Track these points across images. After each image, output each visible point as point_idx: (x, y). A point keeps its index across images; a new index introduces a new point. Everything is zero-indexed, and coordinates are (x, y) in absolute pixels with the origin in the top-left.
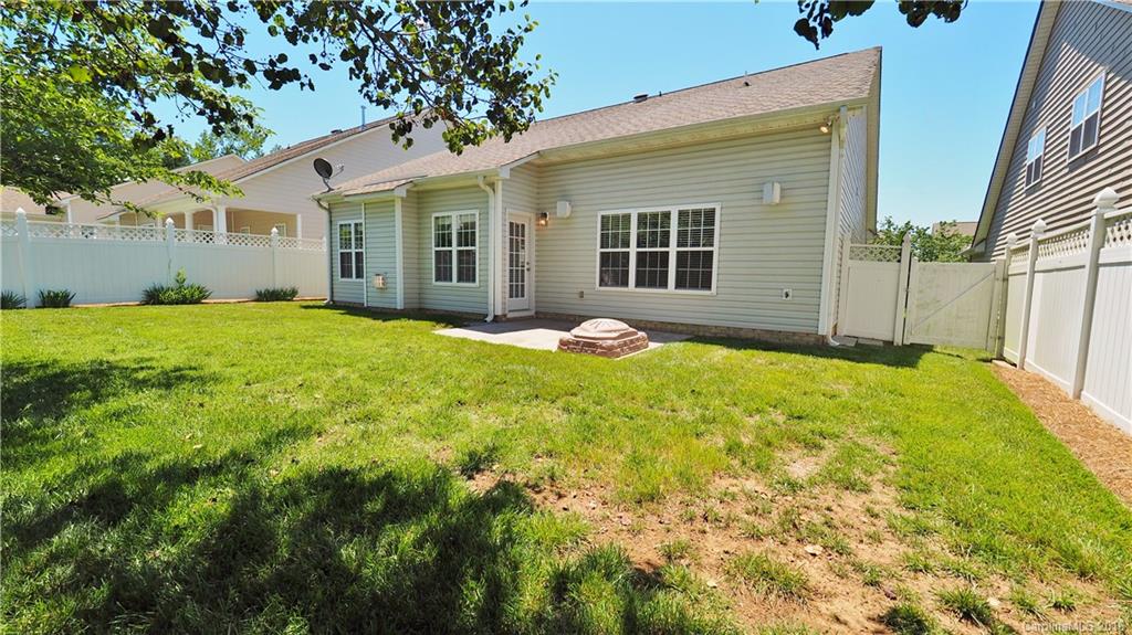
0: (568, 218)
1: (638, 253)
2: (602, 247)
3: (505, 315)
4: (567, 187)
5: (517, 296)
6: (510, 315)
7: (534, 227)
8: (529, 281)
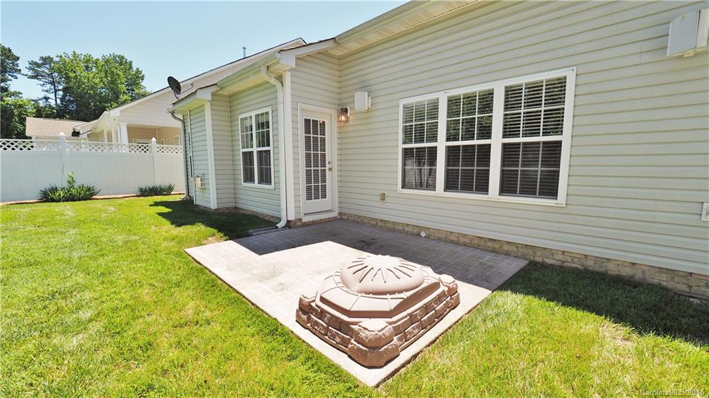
0: (369, 111)
1: (448, 148)
2: (404, 143)
3: (300, 220)
4: (369, 77)
5: (317, 197)
6: (306, 219)
7: (335, 124)
8: (332, 181)
